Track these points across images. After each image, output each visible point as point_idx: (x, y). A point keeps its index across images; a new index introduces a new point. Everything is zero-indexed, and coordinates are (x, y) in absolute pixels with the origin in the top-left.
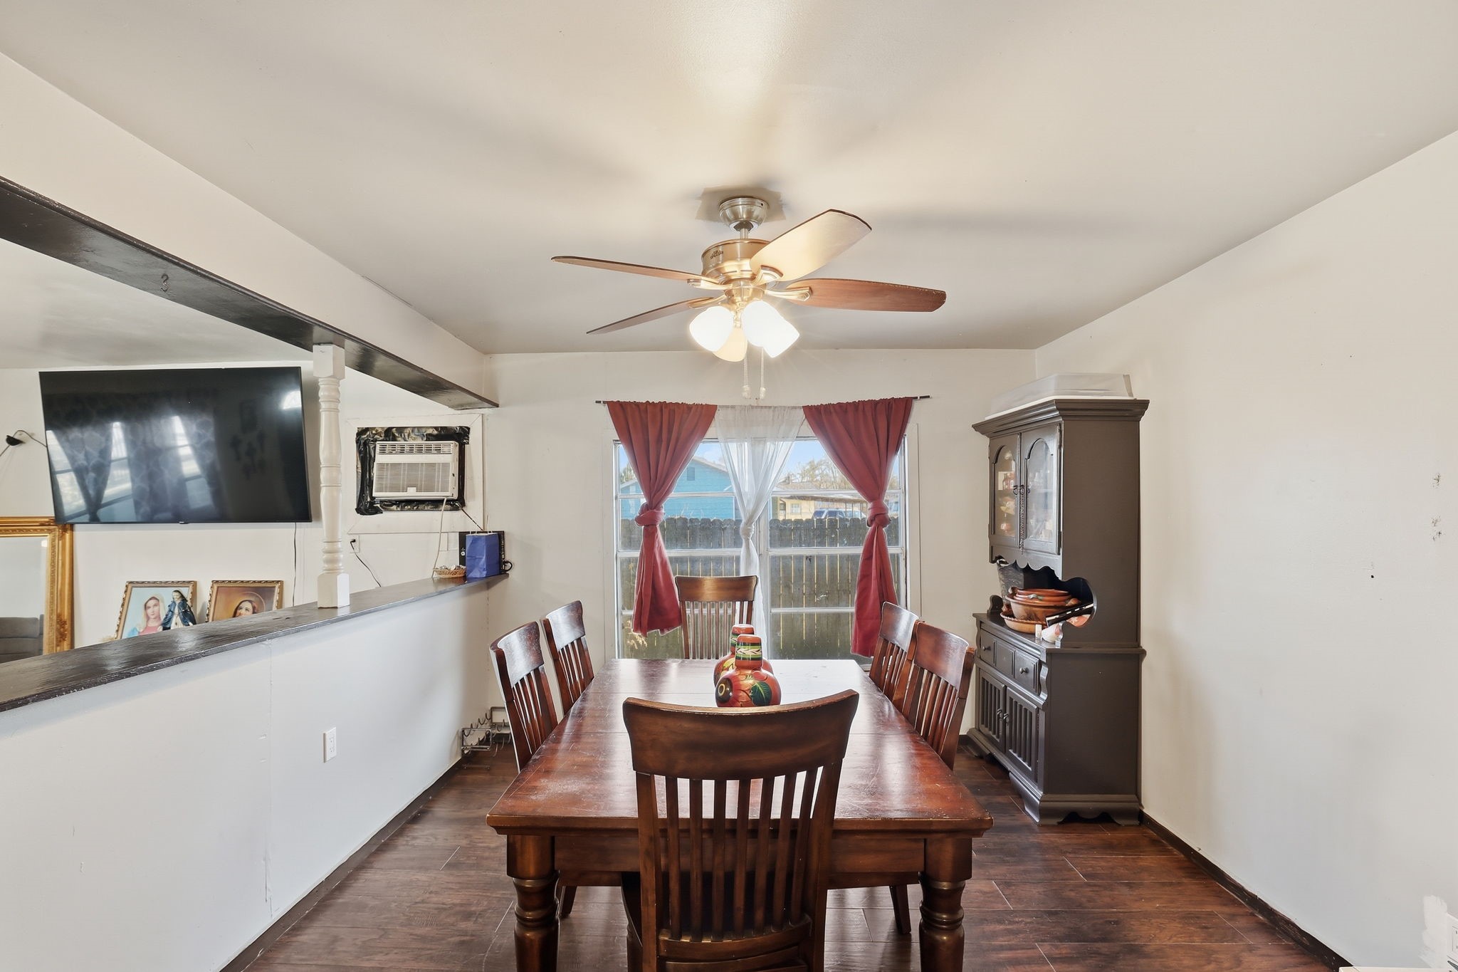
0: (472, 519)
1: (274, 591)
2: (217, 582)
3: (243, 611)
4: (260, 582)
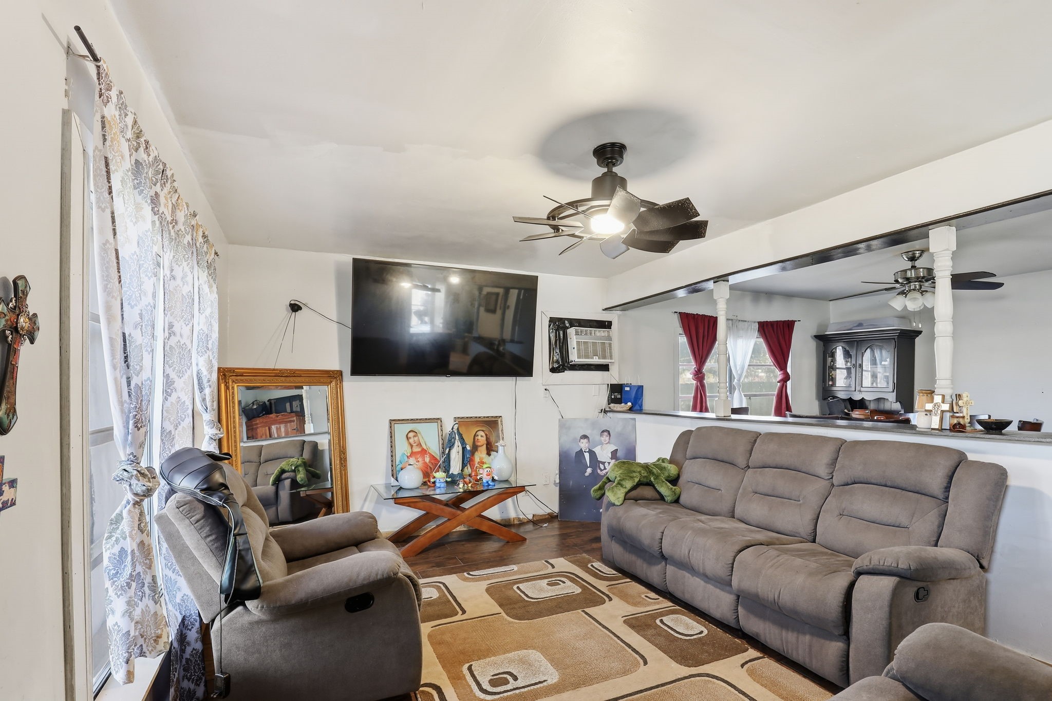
0: (613, 377)
1: (497, 423)
2: (458, 418)
3: (479, 437)
4: (488, 417)
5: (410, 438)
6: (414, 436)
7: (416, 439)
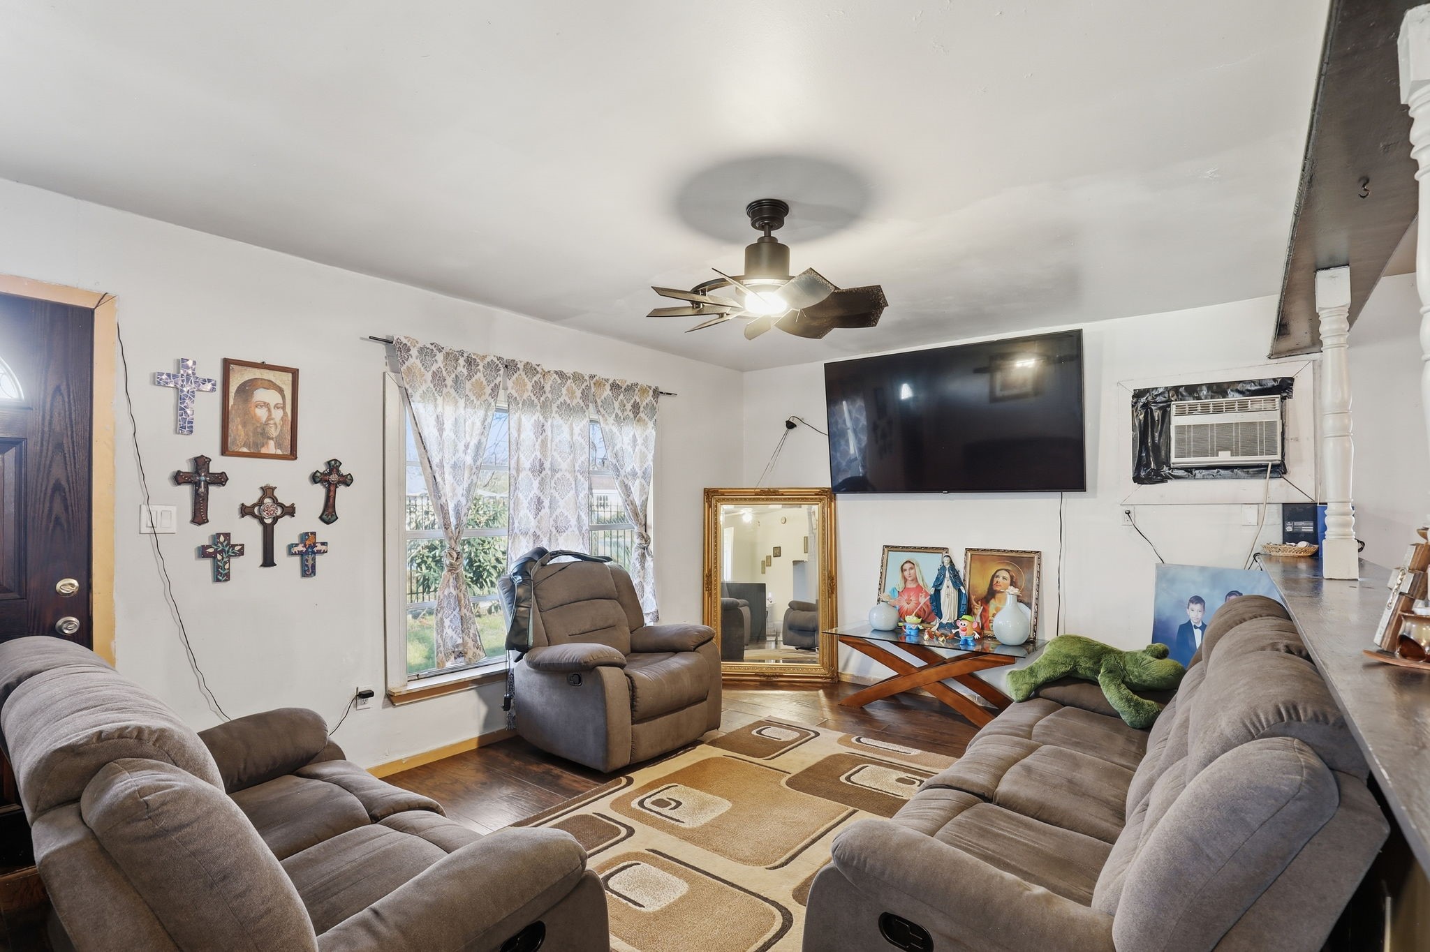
0: (1299, 488)
2: (970, 550)
4: (1017, 552)
5: (906, 570)
6: (911, 568)
7: (912, 571)
